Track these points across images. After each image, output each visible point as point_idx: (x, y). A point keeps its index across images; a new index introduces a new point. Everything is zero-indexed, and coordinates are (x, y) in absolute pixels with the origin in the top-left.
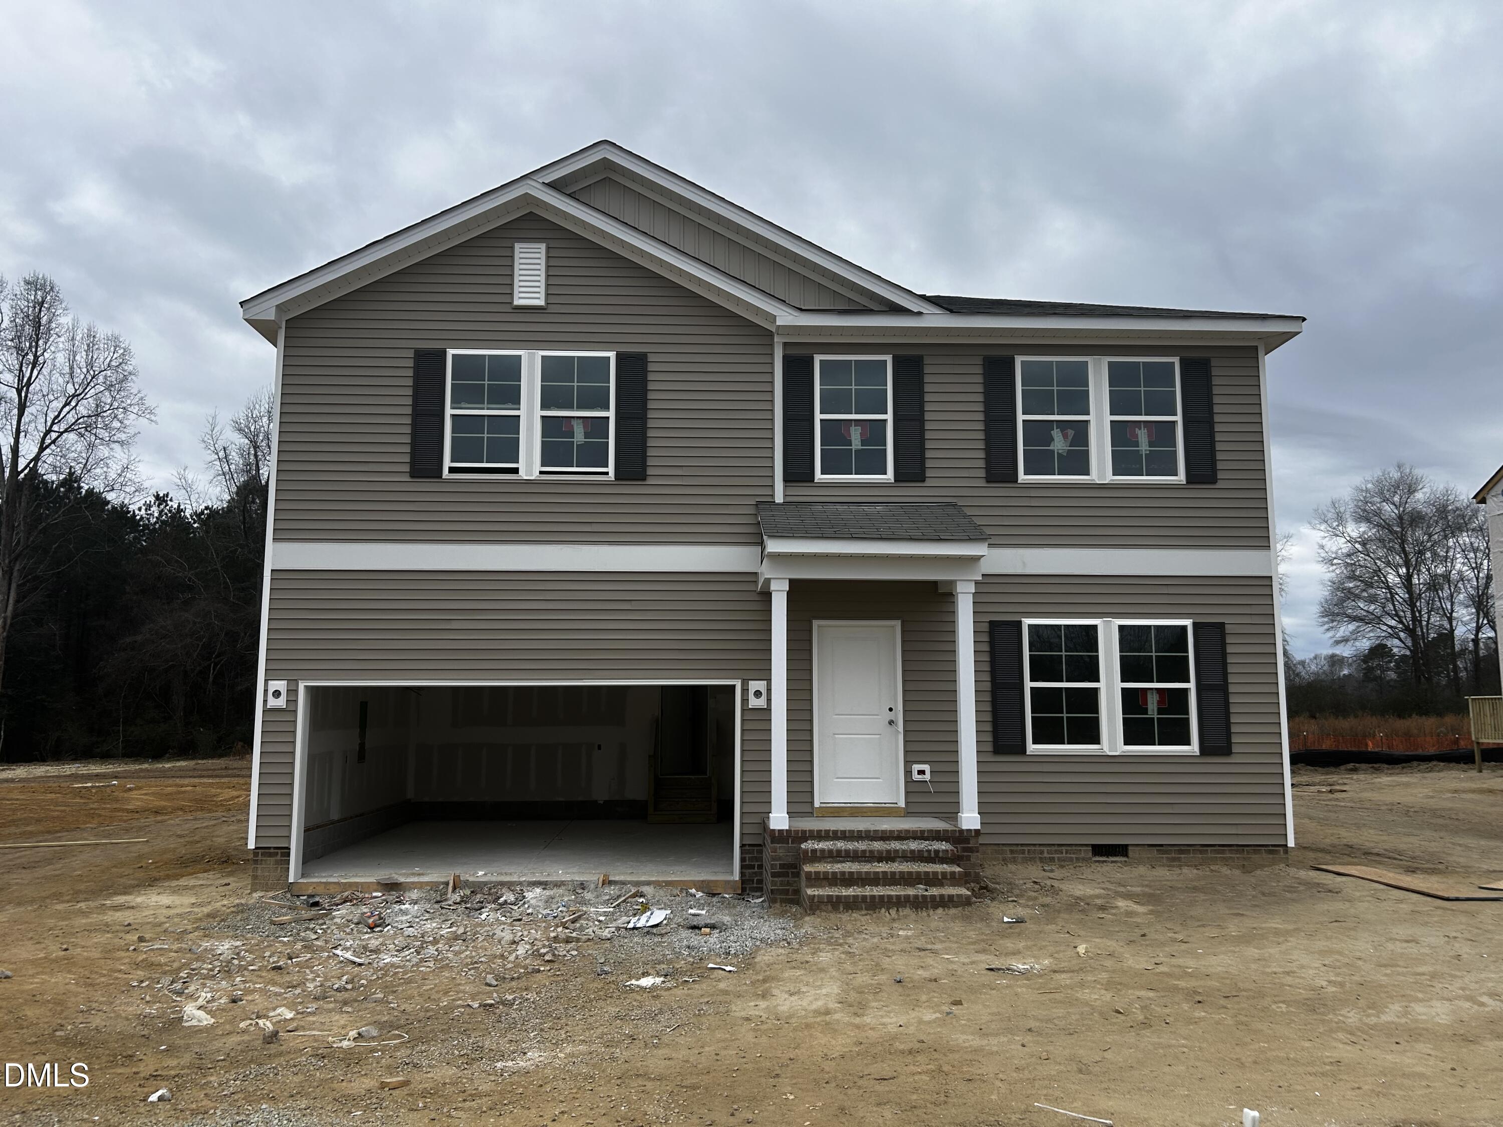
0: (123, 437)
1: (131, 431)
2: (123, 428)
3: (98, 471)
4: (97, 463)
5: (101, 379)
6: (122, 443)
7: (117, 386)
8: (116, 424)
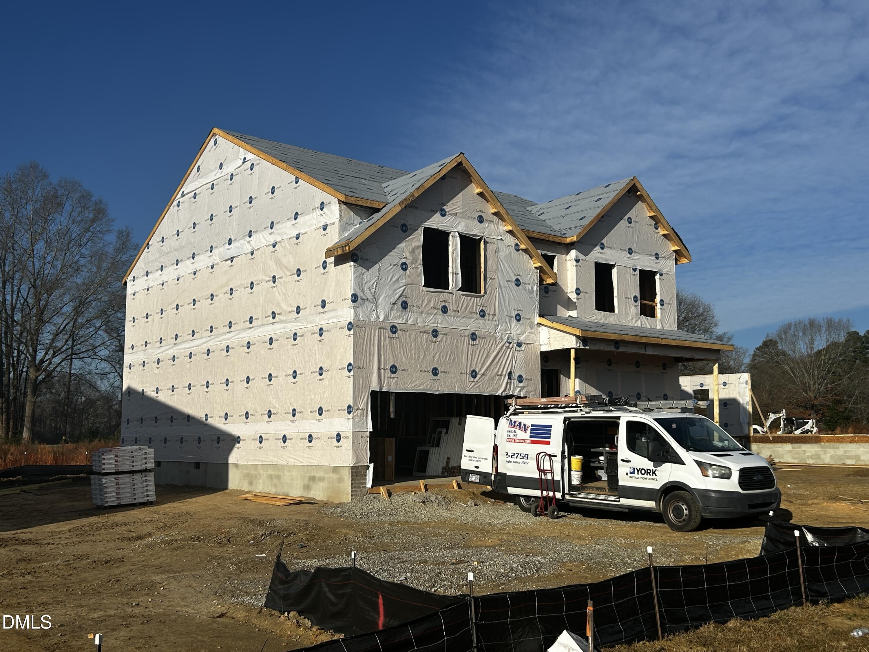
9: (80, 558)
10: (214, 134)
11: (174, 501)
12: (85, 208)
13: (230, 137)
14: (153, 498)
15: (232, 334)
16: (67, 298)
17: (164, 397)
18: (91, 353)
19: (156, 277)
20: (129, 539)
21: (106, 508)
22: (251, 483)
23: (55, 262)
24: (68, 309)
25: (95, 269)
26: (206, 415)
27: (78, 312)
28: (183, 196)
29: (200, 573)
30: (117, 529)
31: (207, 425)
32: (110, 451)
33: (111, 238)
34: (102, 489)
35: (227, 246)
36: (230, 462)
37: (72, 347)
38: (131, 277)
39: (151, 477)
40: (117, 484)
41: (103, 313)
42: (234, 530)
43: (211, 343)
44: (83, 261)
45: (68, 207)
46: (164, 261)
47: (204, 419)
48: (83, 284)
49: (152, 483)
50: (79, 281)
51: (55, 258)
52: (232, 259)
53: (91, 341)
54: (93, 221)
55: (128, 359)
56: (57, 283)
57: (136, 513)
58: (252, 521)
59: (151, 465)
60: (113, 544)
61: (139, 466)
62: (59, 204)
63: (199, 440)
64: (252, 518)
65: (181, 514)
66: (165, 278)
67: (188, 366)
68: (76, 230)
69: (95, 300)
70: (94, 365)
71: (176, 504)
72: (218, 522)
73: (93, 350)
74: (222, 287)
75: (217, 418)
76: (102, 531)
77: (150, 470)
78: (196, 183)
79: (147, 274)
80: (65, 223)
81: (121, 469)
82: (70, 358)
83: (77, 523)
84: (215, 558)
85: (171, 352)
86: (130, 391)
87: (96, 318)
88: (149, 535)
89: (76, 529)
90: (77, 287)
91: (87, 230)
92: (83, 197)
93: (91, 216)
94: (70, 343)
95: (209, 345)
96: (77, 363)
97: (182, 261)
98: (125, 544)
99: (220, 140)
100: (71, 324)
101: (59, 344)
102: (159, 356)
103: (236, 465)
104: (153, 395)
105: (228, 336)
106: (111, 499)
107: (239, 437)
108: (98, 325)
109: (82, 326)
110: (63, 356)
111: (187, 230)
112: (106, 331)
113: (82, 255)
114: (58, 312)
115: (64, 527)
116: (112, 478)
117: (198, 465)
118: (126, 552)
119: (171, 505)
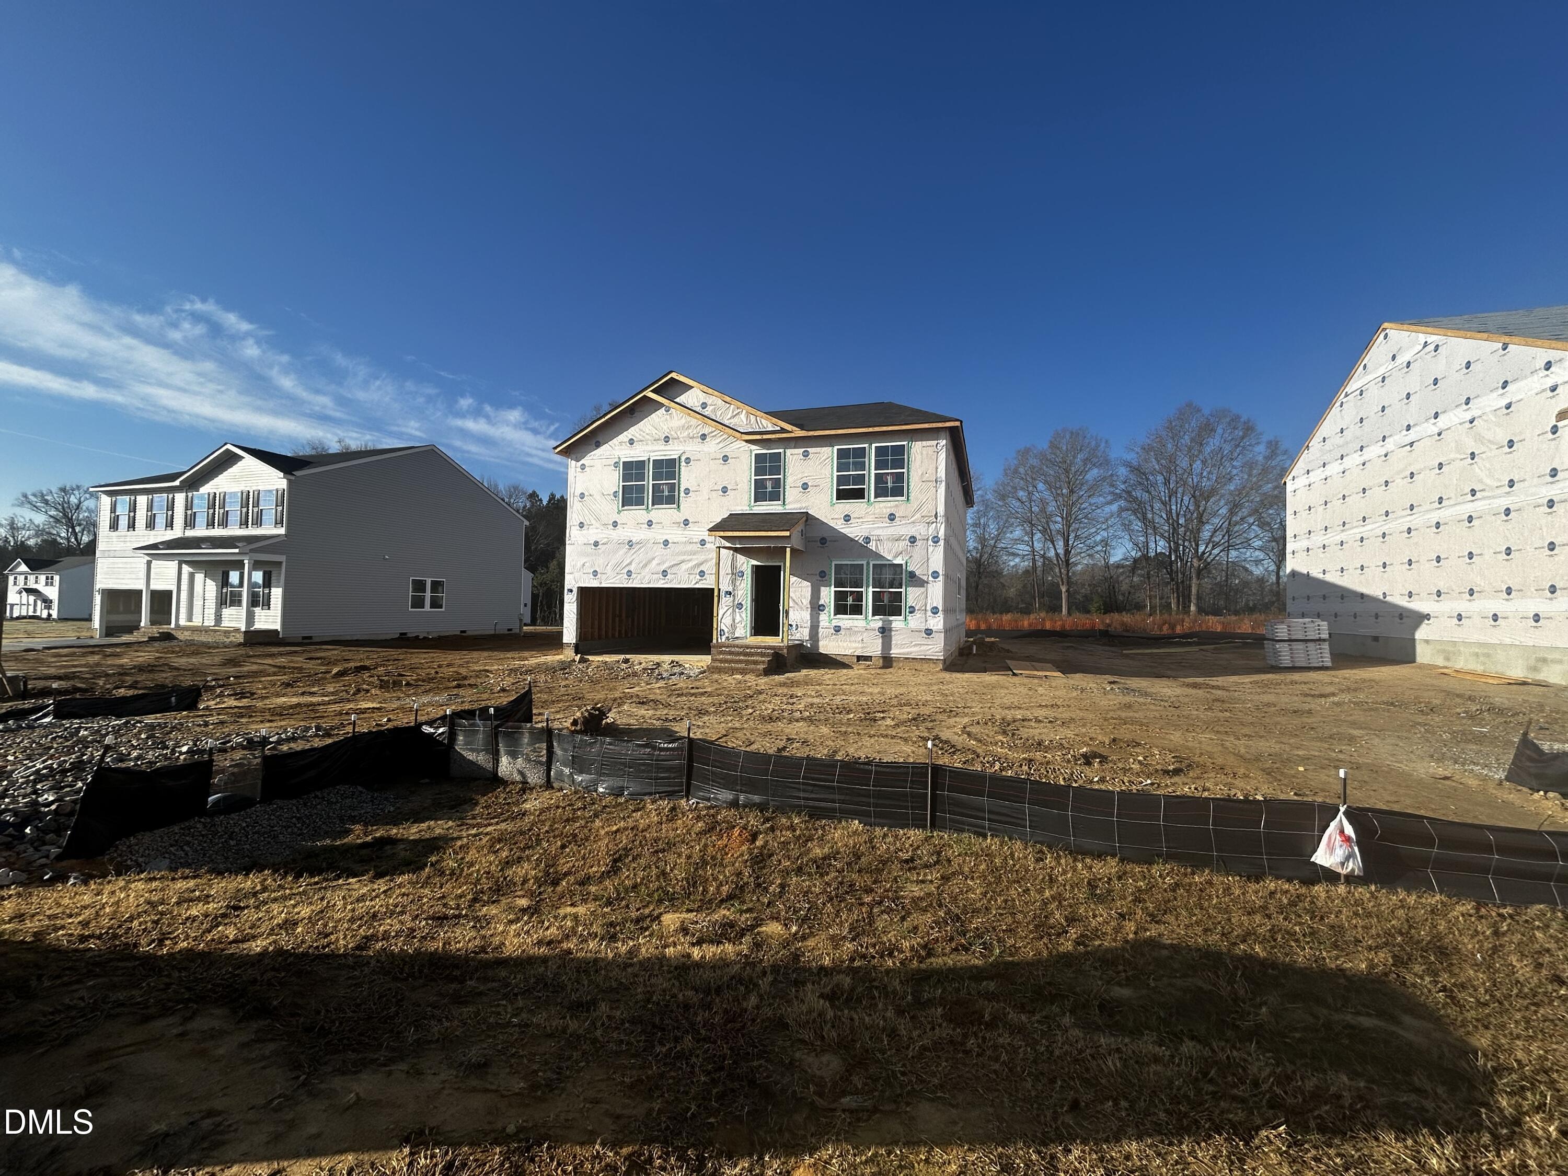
9: (1268, 705)
10: (1384, 329)
11: (1352, 668)
12: (1235, 428)
13: (1405, 327)
14: (1329, 664)
15: (1414, 516)
16: (1222, 503)
17: (1333, 577)
18: (1245, 545)
19: (1317, 475)
20: (1313, 696)
21: (1280, 668)
22: (1447, 659)
23: (1211, 476)
24: (1223, 511)
25: (1246, 477)
26: (1384, 593)
27: (1232, 512)
28: (1346, 395)
29: (1405, 734)
30: (1297, 686)
31: (1386, 602)
32: (1283, 622)
33: (1261, 448)
34: (1276, 653)
35: (1405, 432)
36: (1417, 637)
37: (1228, 541)
38: (1290, 477)
39: (1326, 646)
40: (1291, 649)
41: (1255, 511)
42: (1438, 702)
43: (1387, 527)
44: (1235, 472)
45: (1220, 430)
46: (1326, 458)
47: (1381, 597)
48: (1236, 489)
49: (1328, 651)
50: (1232, 488)
51: (1209, 473)
52: (1411, 444)
53: (1245, 535)
54: (1243, 438)
55: (1289, 547)
56: (1213, 492)
57: (1313, 675)
58: (1458, 696)
59: (1325, 636)
60: (1296, 698)
61: (1312, 635)
62: (1212, 430)
63: (1377, 616)
64: (1458, 692)
65: (1364, 681)
66: (1328, 473)
67: (1359, 549)
68: (1227, 448)
69: (1248, 501)
70: (1248, 554)
71: (1354, 671)
72: (1413, 692)
73: (1247, 544)
74: (1399, 473)
75: (1398, 596)
76: (1283, 686)
77: (1324, 640)
78: (1363, 380)
79: (1308, 472)
80: (1217, 444)
81: (1294, 637)
82: (1227, 549)
83: (1256, 677)
84: (1419, 724)
85: (1338, 539)
86: (1294, 574)
87: (1250, 515)
88: (1334, 694)
89: (1256, 682)
90: (1231, 493)
91: (1237, 446)
92: (1232, 420)
93: (1241, 433)
94: (1226, 537)
95: (1384, 529)
96: (1233, 553)
97: (1347, 455)
98: (1309, 699)
99: (1391, 333)
100: (1227, 523)
101: (1216, 539)
102: (1324, 542)
103: (1427, 642)
104: (1321, 576)
105: (1409, 518)
106: (1286, 661)
107: (1428, 615)
108: (1251, 521)
109: (1236, 523)
110: (1221, 548)
111: (1352, 426)
112: (1258, 526)
113: (1234, 467)
114: (1215, 514)
115: (1247, 679)
116: (1286, 644)
117: (1376, 639)
118: (1313, 706)
119: (1349, 671)
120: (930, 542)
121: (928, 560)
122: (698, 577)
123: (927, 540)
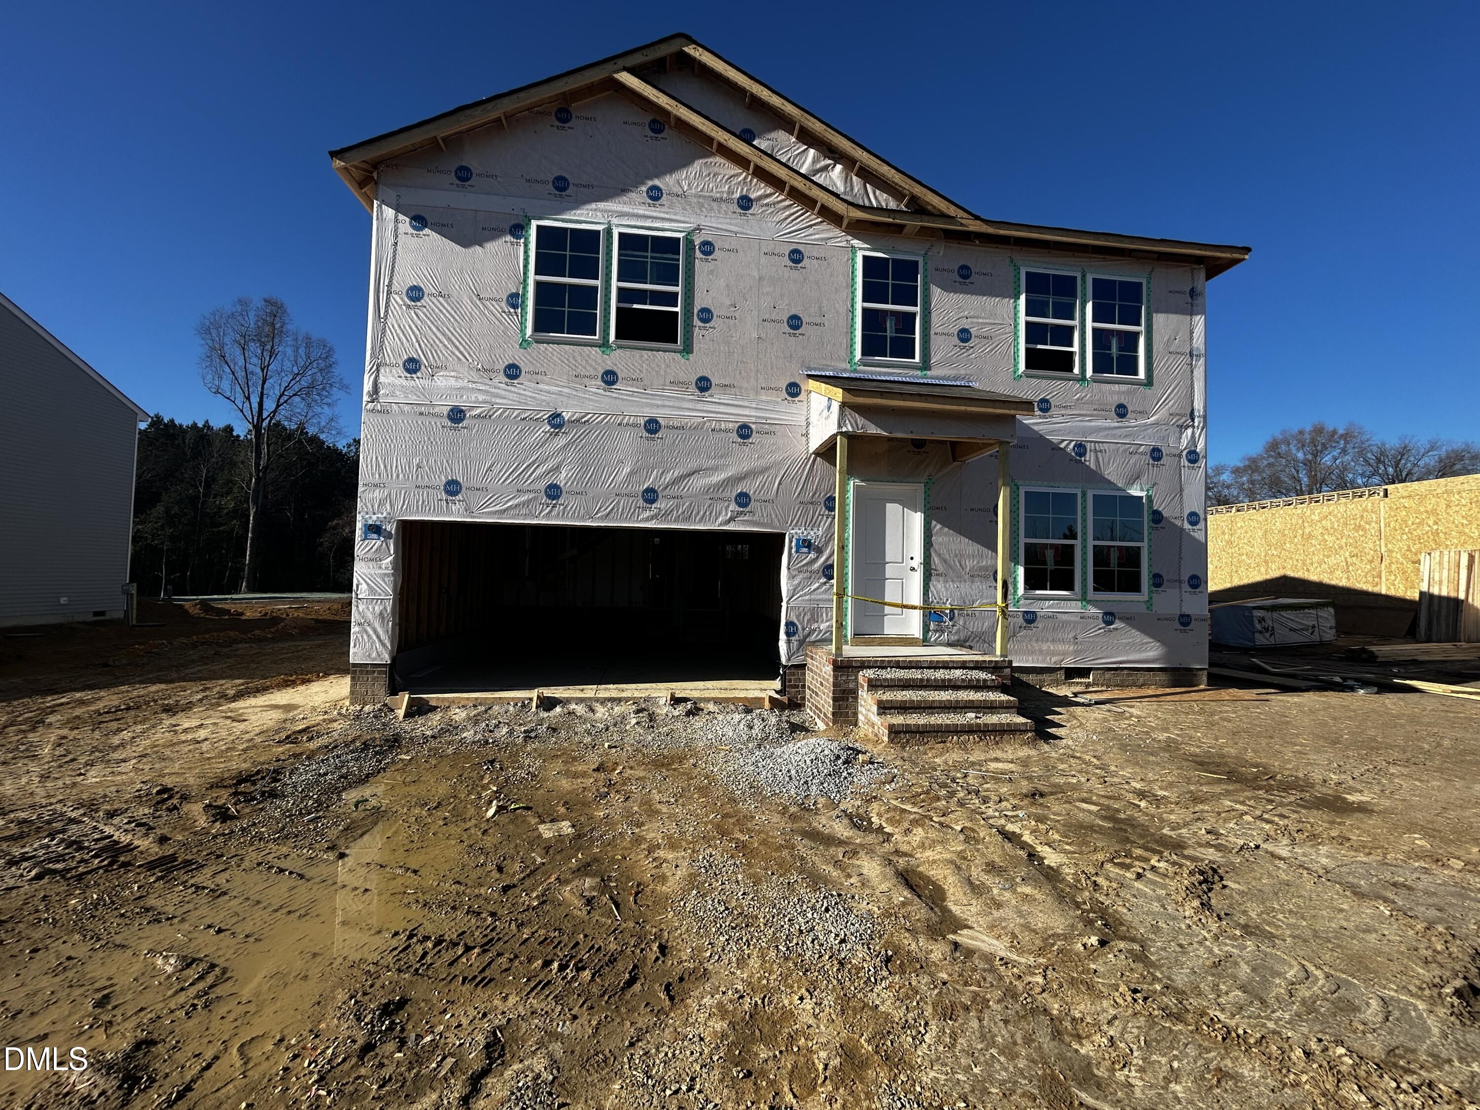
0: (330, 401)
1: (335, 398)
2: (330, 395)
3: (315, 421)
4: (313, 416)
5: (315, 365)
6: (329, 405)
7: (327, 369)
8: (325, 393)
120: (1184, 462)
121: (1181, 490)
122: (733, 507)
123: (1180, 456)
